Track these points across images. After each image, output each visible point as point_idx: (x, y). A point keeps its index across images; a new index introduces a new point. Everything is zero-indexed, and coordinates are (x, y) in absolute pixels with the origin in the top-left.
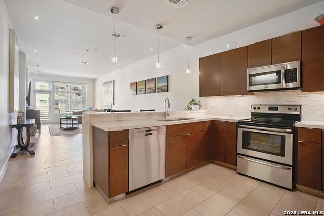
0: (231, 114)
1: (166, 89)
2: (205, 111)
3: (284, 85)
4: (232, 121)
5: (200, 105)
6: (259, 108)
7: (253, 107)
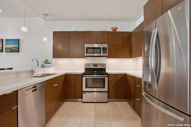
0: (73, 69)
1: (17, 50)
2: (55, 68)
3: (102, 54)
4: (79, 74)
5: (51, 63)
6: (89, 66)
7: (86, 65)
